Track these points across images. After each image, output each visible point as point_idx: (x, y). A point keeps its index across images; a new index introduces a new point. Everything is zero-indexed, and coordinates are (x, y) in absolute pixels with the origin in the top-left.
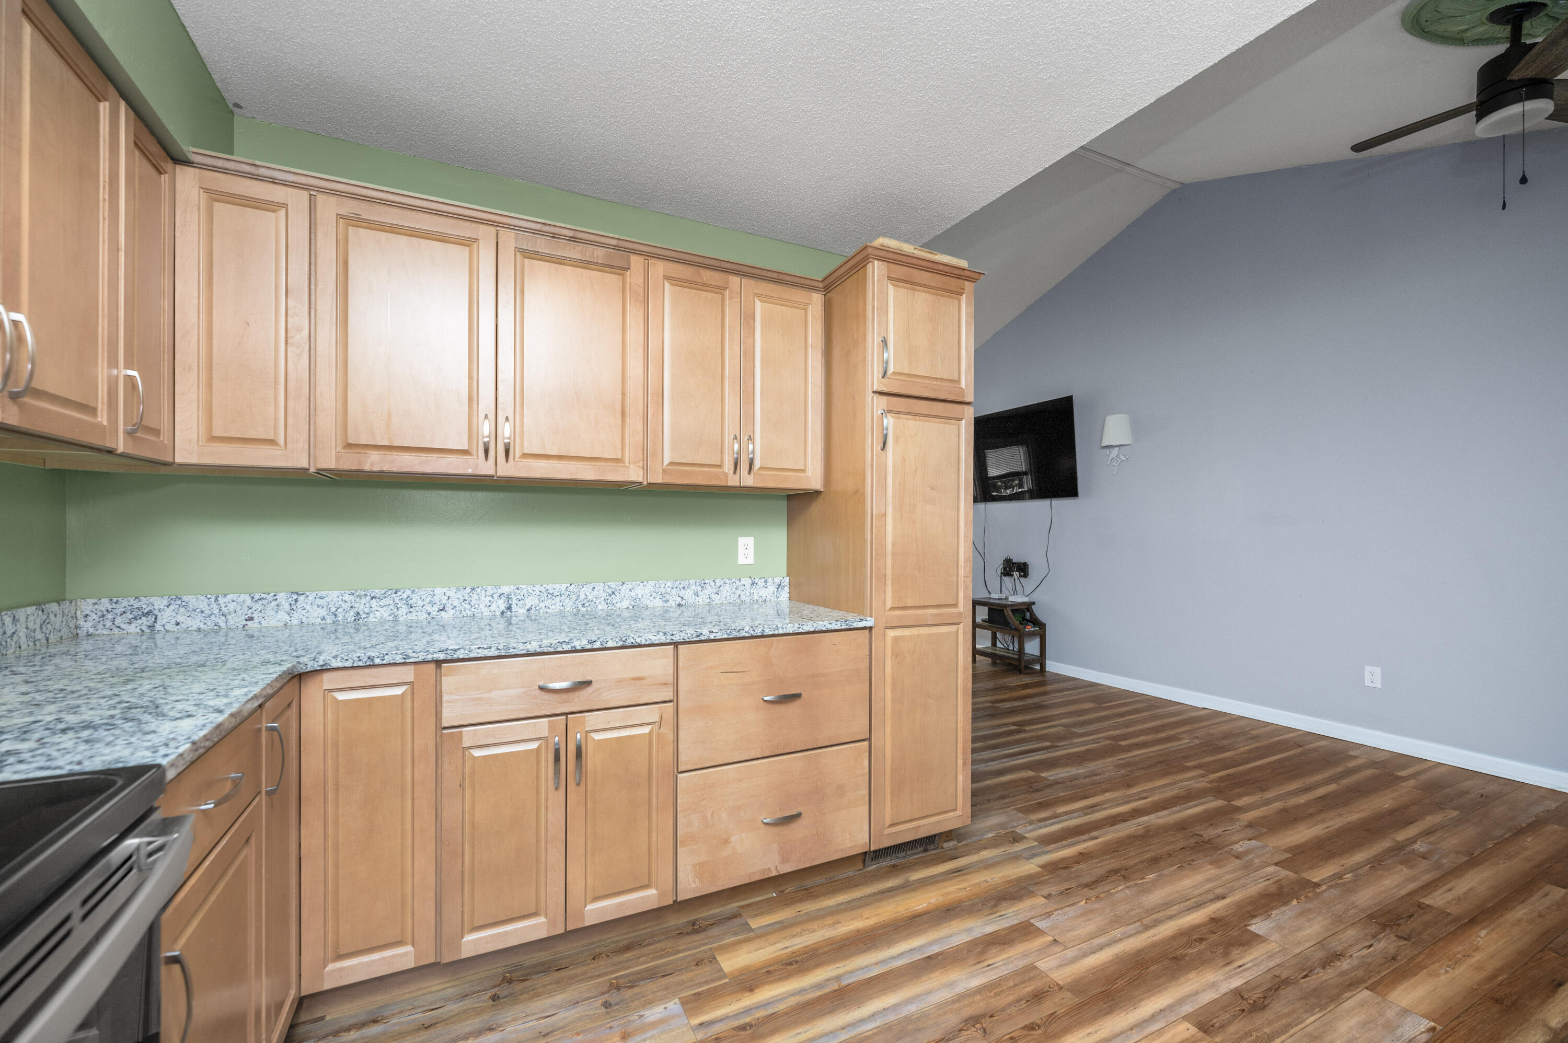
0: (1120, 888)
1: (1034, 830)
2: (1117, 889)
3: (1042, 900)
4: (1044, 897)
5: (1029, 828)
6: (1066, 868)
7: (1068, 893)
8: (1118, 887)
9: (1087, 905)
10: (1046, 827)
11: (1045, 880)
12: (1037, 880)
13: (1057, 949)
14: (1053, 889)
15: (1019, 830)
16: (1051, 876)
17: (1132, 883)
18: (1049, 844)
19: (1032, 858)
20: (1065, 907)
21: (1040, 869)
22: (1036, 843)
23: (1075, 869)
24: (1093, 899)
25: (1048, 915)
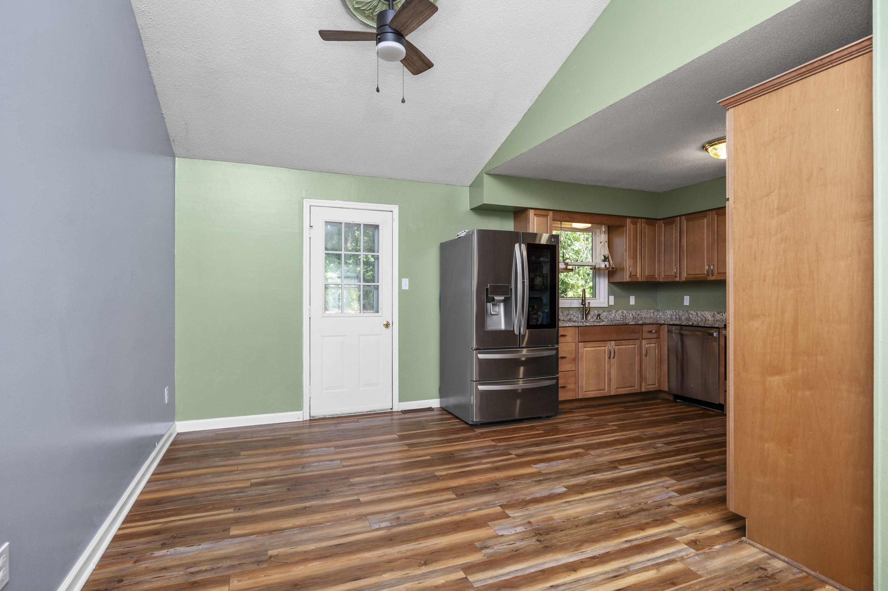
0: (624, 508)
1: (679, 551)
2: (627, 507)
3: (673, 503)
4: (672, 505)
5: (683, 554)
6: (656, 520)
7: (657, 506)
8: (625, 509)
9: (647, 501)
10: (668, 554)
11: (671, 514)
12: (676, 513)
13: (667, 486)
14: (666, 509)
15: (692, 551)
16: (667, 516)
17: (616, 510)
18: (666, 538)
19: (680, 527)
20: (660, 500)
21: (674, 520)
22: (677, 539)
23: (650, 520)
24: (643, 504)
25: (670, 497)
